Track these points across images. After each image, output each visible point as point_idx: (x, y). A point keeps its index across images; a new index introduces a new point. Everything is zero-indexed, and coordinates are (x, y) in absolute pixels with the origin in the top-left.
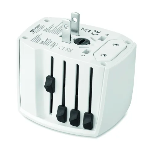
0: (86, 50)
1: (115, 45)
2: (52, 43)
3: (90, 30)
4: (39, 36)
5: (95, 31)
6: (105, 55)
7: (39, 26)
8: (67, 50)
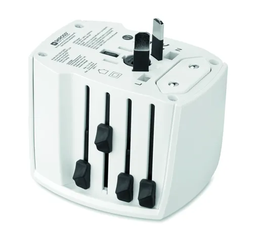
0: (145, 75)
1: (193, 67)
2: (87, 63)
4: (65, 51)
6: (176, 84)
8: (112, 74)
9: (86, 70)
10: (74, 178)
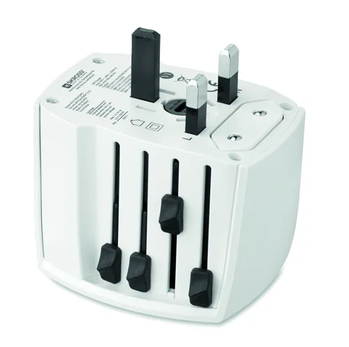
1: (258, 114)
2: (114, 112)
4: (83, 96)
5: (210, 82)
6: (238, 138)
7: (81, 73)
8: (150, 126)
9: (114, 120)
10: (99, 269)
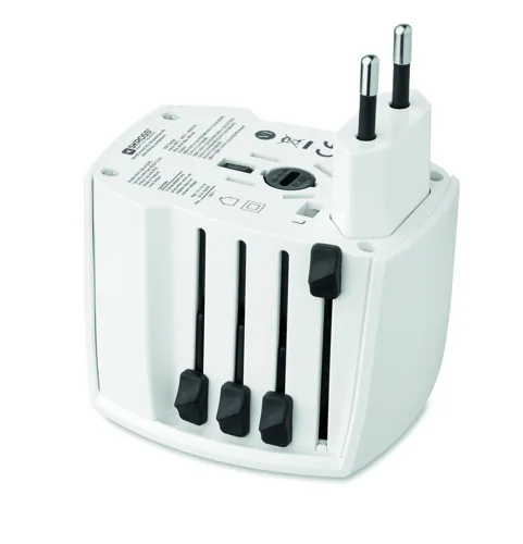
0: (307, 204)
2: (196, 187)
3: (310, 143)
4: (152, 165)
5: (326, 144)
8: (247, 205)
9: (196, 199)
10: (177, 405)
